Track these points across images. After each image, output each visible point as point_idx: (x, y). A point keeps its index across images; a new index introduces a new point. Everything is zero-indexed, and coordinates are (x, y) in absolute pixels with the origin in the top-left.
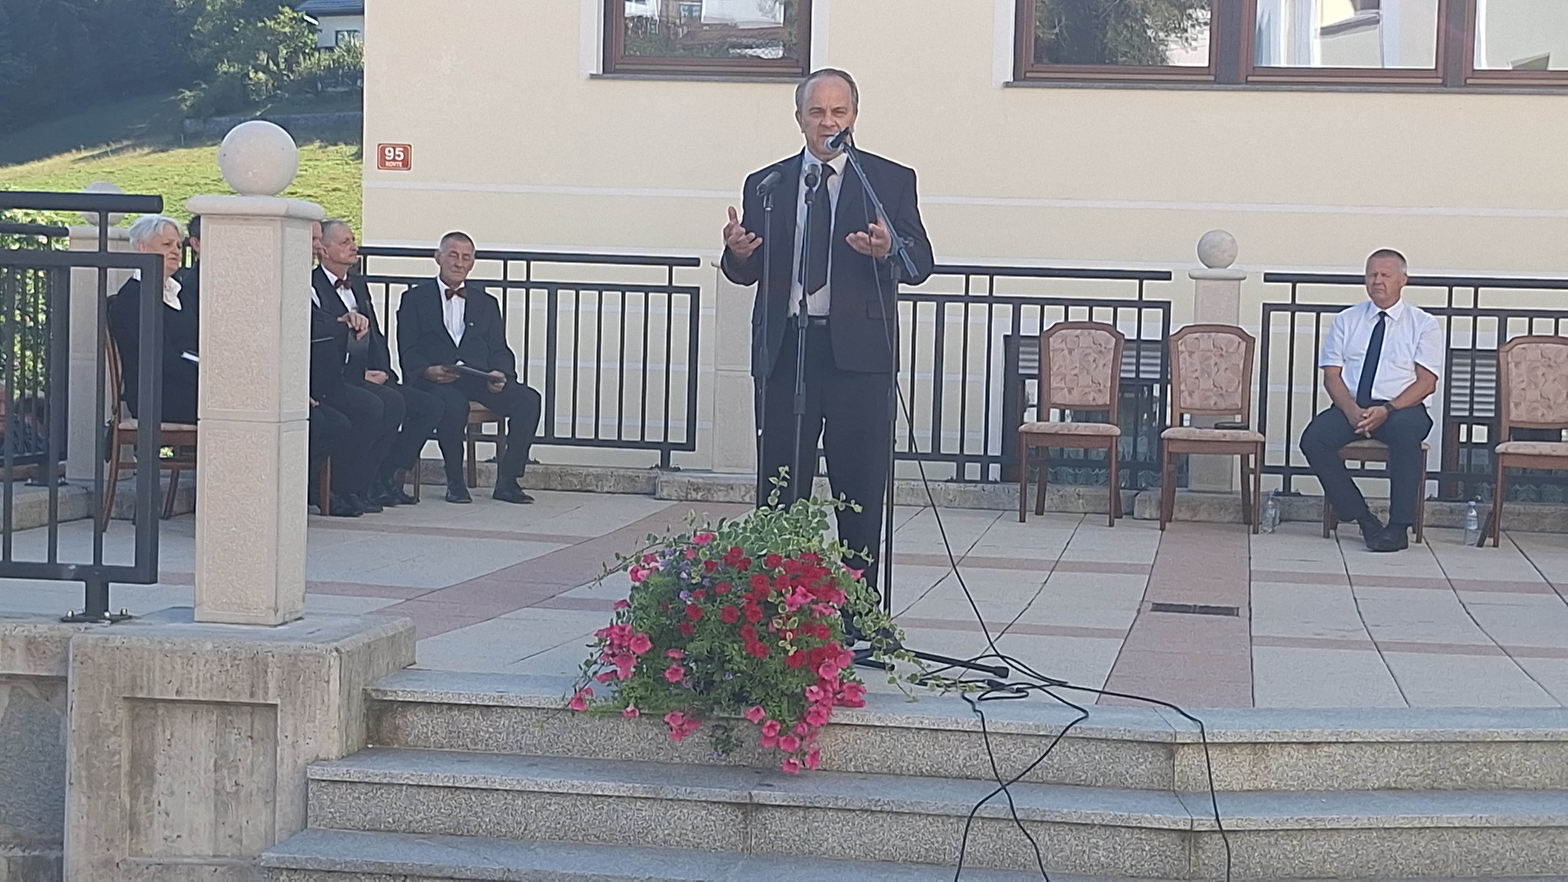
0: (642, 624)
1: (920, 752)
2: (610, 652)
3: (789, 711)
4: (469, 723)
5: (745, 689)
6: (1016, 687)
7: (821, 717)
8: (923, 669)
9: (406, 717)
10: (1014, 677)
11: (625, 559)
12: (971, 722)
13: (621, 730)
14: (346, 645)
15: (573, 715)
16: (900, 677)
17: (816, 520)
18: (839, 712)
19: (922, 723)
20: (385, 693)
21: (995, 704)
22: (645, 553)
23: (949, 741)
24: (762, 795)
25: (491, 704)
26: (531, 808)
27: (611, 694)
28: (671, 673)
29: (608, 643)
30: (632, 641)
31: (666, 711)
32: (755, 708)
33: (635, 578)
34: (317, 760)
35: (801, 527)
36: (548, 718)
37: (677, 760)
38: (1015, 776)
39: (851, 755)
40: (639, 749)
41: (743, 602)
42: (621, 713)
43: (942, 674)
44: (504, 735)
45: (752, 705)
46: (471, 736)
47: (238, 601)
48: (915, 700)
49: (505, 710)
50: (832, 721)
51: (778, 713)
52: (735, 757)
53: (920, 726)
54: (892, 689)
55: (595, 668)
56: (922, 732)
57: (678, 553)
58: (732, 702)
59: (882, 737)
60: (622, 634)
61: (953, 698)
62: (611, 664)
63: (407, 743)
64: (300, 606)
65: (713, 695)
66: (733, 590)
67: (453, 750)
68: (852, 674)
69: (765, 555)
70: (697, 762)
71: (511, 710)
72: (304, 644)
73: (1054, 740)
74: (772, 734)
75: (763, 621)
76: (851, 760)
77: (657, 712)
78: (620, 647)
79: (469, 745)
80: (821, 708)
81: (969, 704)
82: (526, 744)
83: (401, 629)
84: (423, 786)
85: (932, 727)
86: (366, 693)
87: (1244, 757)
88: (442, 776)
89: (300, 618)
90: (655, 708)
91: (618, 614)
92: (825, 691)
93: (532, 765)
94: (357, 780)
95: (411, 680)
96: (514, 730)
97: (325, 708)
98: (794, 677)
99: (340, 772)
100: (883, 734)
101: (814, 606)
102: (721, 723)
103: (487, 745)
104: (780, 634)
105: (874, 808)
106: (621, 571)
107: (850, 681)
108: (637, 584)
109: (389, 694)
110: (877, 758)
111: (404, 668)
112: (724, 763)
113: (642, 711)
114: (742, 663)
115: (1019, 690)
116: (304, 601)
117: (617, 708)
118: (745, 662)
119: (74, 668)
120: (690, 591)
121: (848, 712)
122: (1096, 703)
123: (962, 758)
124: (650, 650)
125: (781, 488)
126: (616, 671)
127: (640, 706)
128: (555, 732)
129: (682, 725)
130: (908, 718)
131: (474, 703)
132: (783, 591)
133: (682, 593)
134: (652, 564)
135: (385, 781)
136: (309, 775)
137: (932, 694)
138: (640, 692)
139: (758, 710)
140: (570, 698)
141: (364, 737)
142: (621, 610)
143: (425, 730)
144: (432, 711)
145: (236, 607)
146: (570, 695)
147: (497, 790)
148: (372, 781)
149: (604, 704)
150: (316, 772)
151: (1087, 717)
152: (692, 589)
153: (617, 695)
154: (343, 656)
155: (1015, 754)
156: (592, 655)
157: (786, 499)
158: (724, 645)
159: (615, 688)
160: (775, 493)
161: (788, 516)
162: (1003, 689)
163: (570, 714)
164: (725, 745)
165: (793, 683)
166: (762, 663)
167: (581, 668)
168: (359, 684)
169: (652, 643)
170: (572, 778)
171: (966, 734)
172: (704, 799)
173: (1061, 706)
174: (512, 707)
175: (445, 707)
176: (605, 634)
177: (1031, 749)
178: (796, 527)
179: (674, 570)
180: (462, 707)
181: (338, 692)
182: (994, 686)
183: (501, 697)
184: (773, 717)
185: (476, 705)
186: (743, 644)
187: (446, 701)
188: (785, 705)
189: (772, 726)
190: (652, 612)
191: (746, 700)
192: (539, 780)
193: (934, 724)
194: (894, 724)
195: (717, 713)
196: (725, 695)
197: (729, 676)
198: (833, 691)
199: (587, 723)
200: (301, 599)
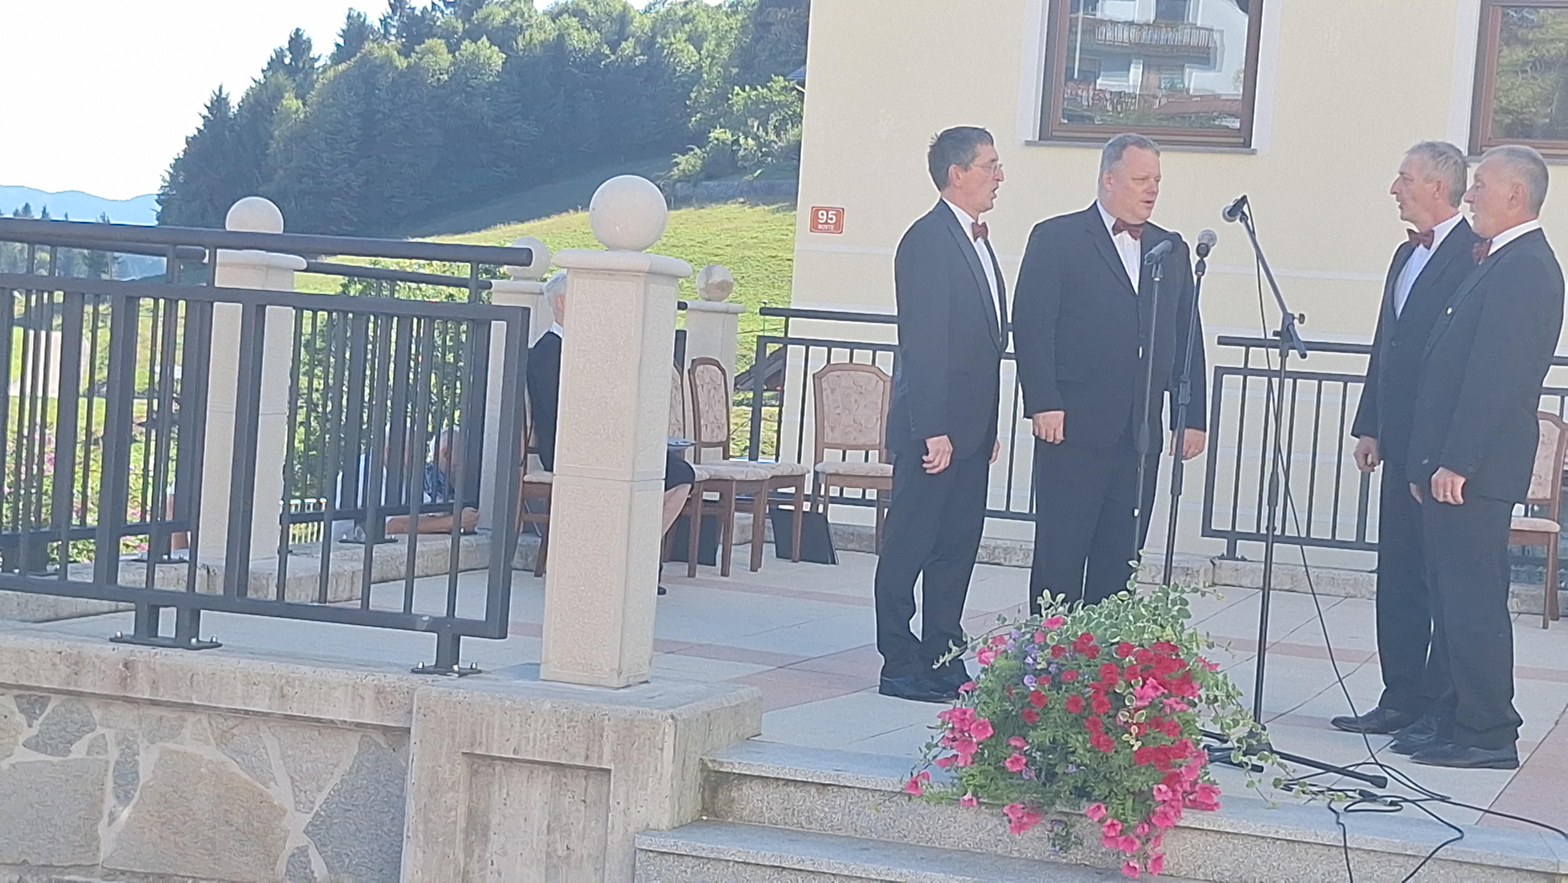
0: (985, 708)
1: (1275, 864)
2: (951, 736)
3: (1133, 811)
4: (804, 802)
5: (1088, 784)
6: (1389, 800)
7: (1168, 819)
8: (1288, 773)
9: (742, 789)
10: (1393, 788)
12: (1331, 835)
13: (958, 819)
14: (683, 712)
15: (910, 799)
16: (1263, 781)
17: (1174, 608)
18: (1189, 815)
19: (1277, 832)
20: (721, 764)
21: (1362, 816)
22: (994, 633)
23: (1307, 854)
25: (827, 782)
27: (951, 780)
28: (1012, 762)
29: (950, 725)
30: (972, 727)
31: (1006, 801)
32: (1095, 805)
33: (982, 661)
34: (647, 830)
35: (1157, 614)
36: (885, 801)
37: (1016, 854)
39: (1199, 863)
40: (977, 841)
41: (1090, 692)
42: (958, 800)
43: (1309, 780)
44: (839, 816)
45: (1095, 800)
46: (806, 815)
47: (583, 662)
48: (1274, 806)
49: (841, 790)
50: (1181, 824)
51: (1121, 811)
52: (1075, 855)
53: (1276, 836)
54: (1251, 793)
55: (935, 751)
56: (1278, 842)
57: (1027, 636)
58: (1073, 796)
59: (1234, 844)
60: (963, 717)
61: (1320, 808)
62: (952, 748)
63: (741, 817)
64: (646, 669)
65: (1055, 787)
66: (1080, 678)
67: (787, 827)
68: (1207, 774)
69: (1118, 643)
70: (1036, 857)
71: (847, 789)
72: (641, 709)
73: (1423, 860)
74: (1113, 834)
75: (1111, 713)
76: (1200, 867)
77: (996, 802)
78: (962, 731)
79: (804, 823)
80: (1168, 809)
81: (1334, 815)
82: (861, 827)
83: (747, 699)
84: (749, 864)
85: (1288, 838)
86: (702, 763)
88: (769, 855)
89: (646, 682)
90: (993, 798)
92: (1174, 791)
93: (863, 849)
94: (684, 853)
95: (752, 752)
96: (850, 811)
97: (658, 777)
98: (1139, 774)
99: (668, 844)
100: (1236, 842)
101: (1165, 701)
102: (1060, 818)
103: (821, 825)
104: (1126, 728)
107: (1205, 781)
108: (984, 665)
109: (726, 765)
110: (1229, 867)
111: (748, 739)
112: (1065, 861)
113: (981, 800)
114: (1085, 756)
115: (1392, 804)
116: (650, 664)
117: (954, 794)
118: (1088, 755)
119: (417, 720)
120: (1034, 676)
121: (1198, 816)
122: (1476, 824)
123: (1321, 872)
124: (991, 737)
127: (980, 795)
128: (891, 816)
129: (1022, 817)
130: (1264, 826)
131: (810, 780)
132: (1133, 682)
133: (1026, 678)
134: (1001, 646)
135: (712, 856)
136: (637, 845)
137: (1295, 801)
138: (980, 780)
139: (1099, 808)
140: (907, 781)
141: (699, 808)
143: (760, 805)
144: (768, 785)
145: (580, 667)
146: (907, 779)
147: (825, 873)
148: (699, 855)
149: (942, 790)
150: (644, 843)
151: (1461, 838)
152: (1037, 673)
153: (955, 781)
154: (679, 723)
155: (1378, 873)
156: (932, 737)
158: (1068, 736)
159: (955, 775)
161: (1145, 602)
162: (1375, 801)
163: (907, 798)
164: (1065, 841)
165: (1139, 781)
166: (1107, 758)
167: (920, 750)
168: (696, 753)
169: (994, 729)
170: (903, 865)
171: (1326, 849)
173: (1436, 824)
174: (848, 787)
175: (781, 783)
176: (948, 716)
177: (1397, 869)
178: (1152, 615)
179: (1021, 653)
180: (799, 785)
181: (671, 760)
182: (1366, 796)
183: (838, 776)
184: (1116, 816)
185: (813, 783)
186: (1087, 736)
187: (782, 777)
188: (1129, 803)
189: (1112, 825)
190: (997, 696)
191: (1088, 796)
192: (866, 866)
193: (1291, 835)
194: (1247, 832)
195: (1058, 807)
196: (1066, 788)
197: (1072, 769)
198: (1185, 792)
199: (924, 808)
200: (647, 662)
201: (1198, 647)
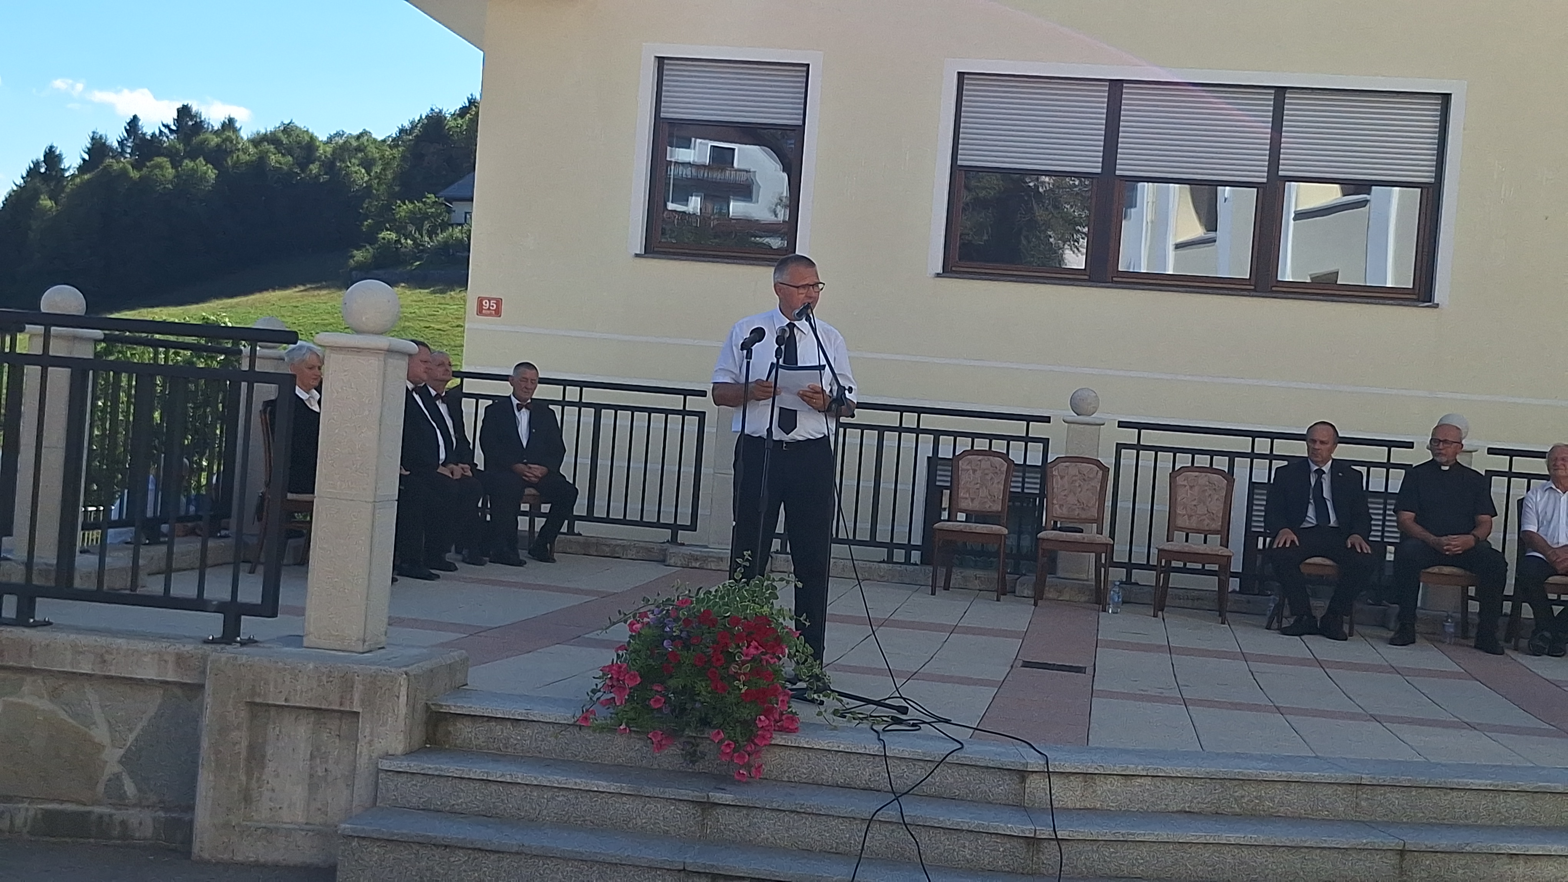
0: (634, 663)
1: (837, 769)
2: (610, 684)
3: (742, 734)
4: (502, 732)
5: (709, 716)
6: (912, 723)
7: (765, 739)
8: (842, 706)
9: (456, 725)
10: (913, 715)
11: (625, 614)
12: (875, 748)
13: (615, 743)
14: (414, 669)
15: (580, 729)
16: (825, 711)
17: (769, 592)
18: (778, 736)
19: (839, 747)
20: (441, 706)
21: (895, 734)
22: (642, 610)
23: (859, 761)
24: (717, 796)
25: (520, 718)
26: (544, 798)
27: (610, 715)
28: (655, 701)
29: (609, 676)
30: (627, 676)
31: (650, 729)
32: (716, 730)
33: (632, 630)
34: (386, 755)
35: (757, 597)
36: (562, 731)
37: (656, 767)
38: (906, 790)
39: (785, 769)
40: (628, 758)
41: (710, 651)
42: (616, 729)
43: (857, 710)
44: (528, 742)
45: (714, 728)
46: (504, 742)
47: (336, 634)
48: (835, 727)
49: (530, 723)
50: (773, 742)
51: (733, 735)
52: (699, 766)
53: (837, 749)
54: (819, 720)
55: (599, 694)
56: (839, 754)
57: (664, 612)
58: (699, 725)
59: (808, 756)
60: (620, 670)
61: (864, 728)
62: (611, 692)
63: (455, 745)
64: (382, 639)
65: (685, 719)
66: (703, 641)
67: (490, 751)
68: (789, 707)
69: (729, 616)
70: (671, 768)
71: (534, 723)
72: (381, 667)
73: (937, 764)
74: (729, 751)
75: (726, 666)
76: (785, 772)
77: (642, 730)
78: (618, 680)
79: (502, 749)
80: (765, 732)
81: (875, 734)
82: (544, 750)
83: (458, 659)
84: (464, 778)
85: (847, 750)
86: (427, 706)
87: (1076, 783)
88: (478, 771)
89: (383, 648)
90: (641, 727)
91: (618, 655)
92: (769, 720)
93: (547, 766)
94: (415, 771)
95: (462, 698)
96: (536, 739)
97: (395, 717)
98: (746, 708)
99: (403, 765)
100: (811, 754)
101: (763, 657)
102: (689, 740)
103: (515, 749)
104: (736, 677)
105: (799, 810)
106: (623, 623)
107: (789, 713)
108: (634, 634)
109: (445, 707)
110: (805, 771)
111: (458, 689)
112: (690, 770)
113: (632, 729)
114: (707, 696)
115: (914, 725)
116: (385, 635)
117: (613, 725)
118: (709, 695)
119: (210, 678)
120: (672, 641)
121: (784, 737)
122: (970, 737)
123: (868, 774)
124: (639, 683)
125: (745, 566)
126: (614, 698)
127: (631, 725)
128: (566, 741)
129: (661, 740)
130: (829, 743)
131: (507, 717)
132: (740, 644)
133: (665, 642)
134: (646, 620)
135: (436, 773)
136: (379, 766)
137: (848, 724)
138: (632, 714)
139: (719, 733)
140: (578, 716)
141: (424, 739)
142: (620, 653)
143: (470, 735)
144: (475, 721)
145: (335, 637)
146: (579, 714)
147: (519, 783)
148: (426, 773)
149: (604, 722)
150: (385, 764)
151: (963, 748)
152: (673, 639)
153: (613, 716)
154: (411, 678)
155: (907, 773)
156: (597, 685)
157: (748, 575)
158: (695, 682)
159: (613, 711)
160: (741, 570)
161: (748, 588)
162: (902, 724)
163: (578, 728)
164: (692, 756)
165: (744, 713)
166: (722, 697)
167: (588, 693)
168: (422, 699)
169: (642, 678)
170: (576, 777)
171: (872, 757)
172: (673, 797)
173: (944, 738)
174: (534, 721)
175: (486, 719)
176: (608, 669)
177: (919, 770)
178: (753, 597)
179: (661, 624)
180: (499, 720)
181: (405, 705)
182: (896, 721)
183: (528, 714)
184: (729, 738)
185: (509, 719)
186: (709, 682)
187: (486, 715)
188: (738, 729)
189: (728, 745)
190: (643, 655)
191: (709, 724)
192: (551, 778)
193: (848, 748)
194: (818, 747)
195: (687, 732)
196: (694, 719)
197: (698, 705)
198: (775, 720)
199: (590, 736)
200: (384, 633)
201: (784, 619)
